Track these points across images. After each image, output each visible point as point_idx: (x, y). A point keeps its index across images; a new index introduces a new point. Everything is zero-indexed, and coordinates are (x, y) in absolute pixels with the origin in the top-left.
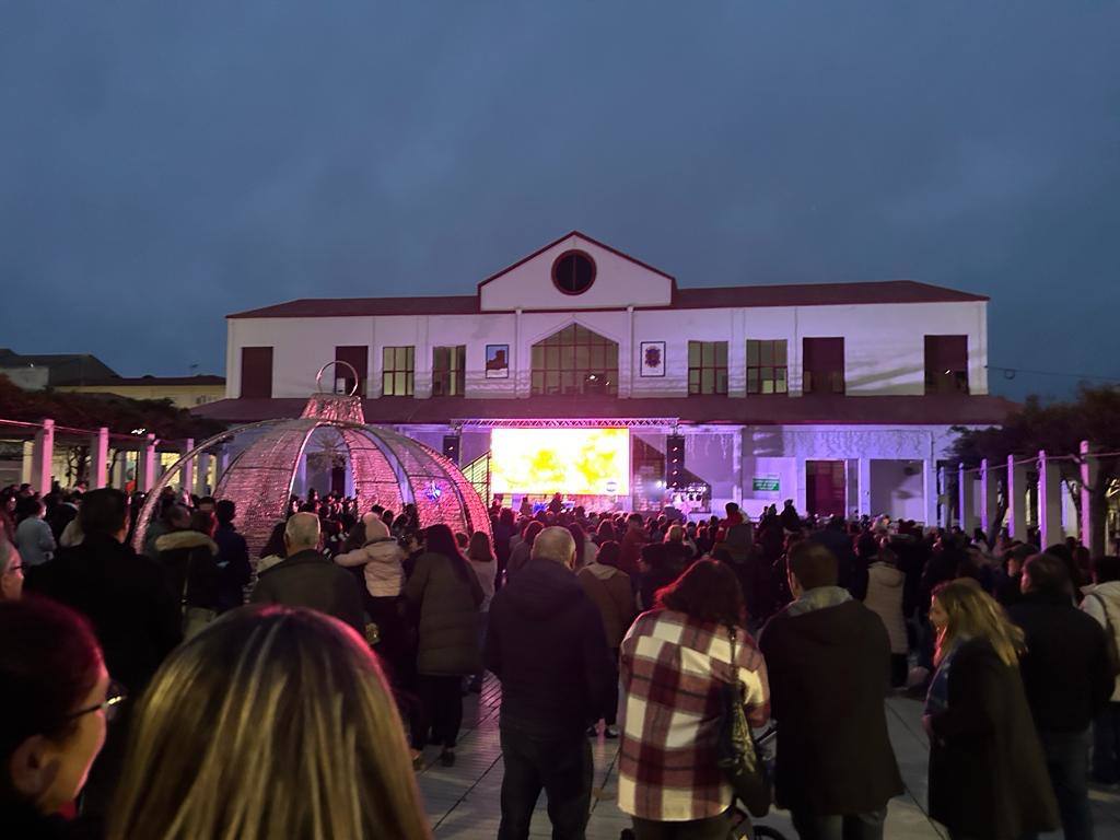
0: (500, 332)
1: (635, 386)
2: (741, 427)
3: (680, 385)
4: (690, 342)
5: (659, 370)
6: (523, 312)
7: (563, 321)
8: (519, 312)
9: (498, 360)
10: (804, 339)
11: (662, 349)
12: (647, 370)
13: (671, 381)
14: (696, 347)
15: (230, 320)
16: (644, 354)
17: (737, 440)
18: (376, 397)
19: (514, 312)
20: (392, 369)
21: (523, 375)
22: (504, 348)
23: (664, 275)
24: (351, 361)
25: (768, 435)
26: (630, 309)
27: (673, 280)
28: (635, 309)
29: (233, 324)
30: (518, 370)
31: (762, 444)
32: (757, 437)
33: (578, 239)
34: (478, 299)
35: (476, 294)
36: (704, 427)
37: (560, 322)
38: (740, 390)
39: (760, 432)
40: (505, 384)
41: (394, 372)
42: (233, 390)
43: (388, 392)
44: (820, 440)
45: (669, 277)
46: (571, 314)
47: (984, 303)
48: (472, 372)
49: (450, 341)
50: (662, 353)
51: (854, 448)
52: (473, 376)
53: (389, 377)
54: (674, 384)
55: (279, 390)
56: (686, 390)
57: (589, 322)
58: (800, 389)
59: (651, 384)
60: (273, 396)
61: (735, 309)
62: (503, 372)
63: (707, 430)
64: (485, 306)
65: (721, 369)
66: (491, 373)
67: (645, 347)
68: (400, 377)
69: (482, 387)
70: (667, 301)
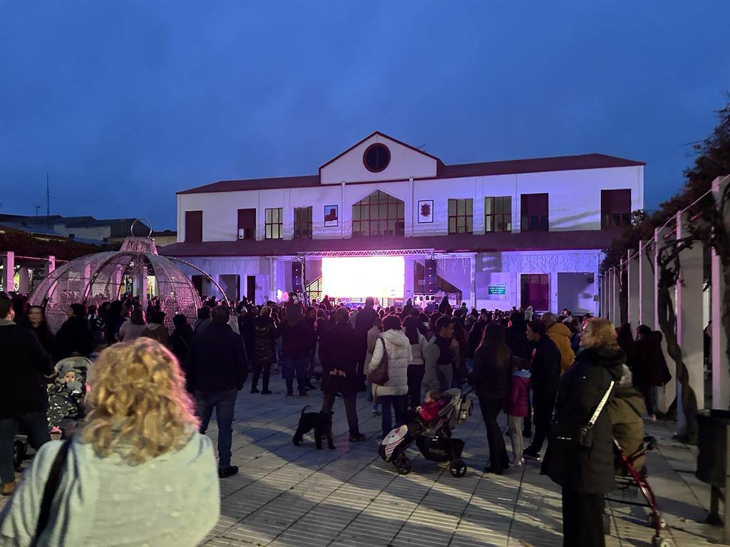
0: (332, 197)
1: (415, 229)
2: (474, 253)
3: (443, 228)
4: (449, 200)
5: (429, 218)
6: (346, 184)
7: (370, 189)
8: (344, 184)
9: (332, 215)
10: (522, 195)
11: (431, 205)
12: (422, 219)
13: (437, 226)
14: (453, 203)
15: (179, 195)
16: (420, 208)
17: (473, 262)
18: (261, 240)
19: (341, 184)
20: (270, 222)
21: (347, 224)
22: (335, 208)
23: (432, 157)
24: (247, 218)
25: (492, 258)
26: (411, 180)
27: (438, 160)
28: (414, 180)
29: (180, 198)
30: (343, 221)
31: (488, 264)
32: (485, 260)
33: (379, 136)
34: (319, 177)
35: (318, 174)
36: (452, 254)
37: (369, 190)
38: (481, 230)
39: (487, 256)
40: (336, 230)
41: (272, 224)
42: (181, 238)
43: (269, 236)
44: (525, 261)
45: (435, 158)
46: (375, 184)
47: (642, 166)
48: (317, 223)
49: (303, 204)
50: (431, 208)
51: (548, 266)
52: (317, 226)
53: (269, 227)
54: (439, 228)
55: (207, 236)
56: (447, 231)
57: (387, 189)
58: (519, 228)
59: (425, 228)
60: (203, 241)
61: (477, 178)
62: (334, 222)
63: (454, 256)
64: (323, 181)
65: (468, 216)
66: (328, 223)
67: (422, 204)
68: (275, 227)
69: (322, 232)
70: (434, 174)
